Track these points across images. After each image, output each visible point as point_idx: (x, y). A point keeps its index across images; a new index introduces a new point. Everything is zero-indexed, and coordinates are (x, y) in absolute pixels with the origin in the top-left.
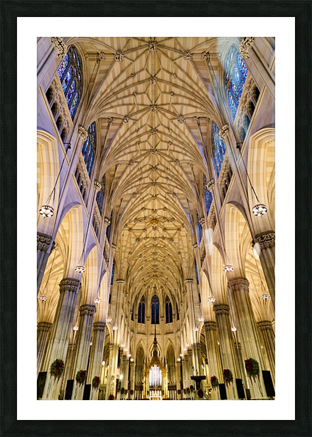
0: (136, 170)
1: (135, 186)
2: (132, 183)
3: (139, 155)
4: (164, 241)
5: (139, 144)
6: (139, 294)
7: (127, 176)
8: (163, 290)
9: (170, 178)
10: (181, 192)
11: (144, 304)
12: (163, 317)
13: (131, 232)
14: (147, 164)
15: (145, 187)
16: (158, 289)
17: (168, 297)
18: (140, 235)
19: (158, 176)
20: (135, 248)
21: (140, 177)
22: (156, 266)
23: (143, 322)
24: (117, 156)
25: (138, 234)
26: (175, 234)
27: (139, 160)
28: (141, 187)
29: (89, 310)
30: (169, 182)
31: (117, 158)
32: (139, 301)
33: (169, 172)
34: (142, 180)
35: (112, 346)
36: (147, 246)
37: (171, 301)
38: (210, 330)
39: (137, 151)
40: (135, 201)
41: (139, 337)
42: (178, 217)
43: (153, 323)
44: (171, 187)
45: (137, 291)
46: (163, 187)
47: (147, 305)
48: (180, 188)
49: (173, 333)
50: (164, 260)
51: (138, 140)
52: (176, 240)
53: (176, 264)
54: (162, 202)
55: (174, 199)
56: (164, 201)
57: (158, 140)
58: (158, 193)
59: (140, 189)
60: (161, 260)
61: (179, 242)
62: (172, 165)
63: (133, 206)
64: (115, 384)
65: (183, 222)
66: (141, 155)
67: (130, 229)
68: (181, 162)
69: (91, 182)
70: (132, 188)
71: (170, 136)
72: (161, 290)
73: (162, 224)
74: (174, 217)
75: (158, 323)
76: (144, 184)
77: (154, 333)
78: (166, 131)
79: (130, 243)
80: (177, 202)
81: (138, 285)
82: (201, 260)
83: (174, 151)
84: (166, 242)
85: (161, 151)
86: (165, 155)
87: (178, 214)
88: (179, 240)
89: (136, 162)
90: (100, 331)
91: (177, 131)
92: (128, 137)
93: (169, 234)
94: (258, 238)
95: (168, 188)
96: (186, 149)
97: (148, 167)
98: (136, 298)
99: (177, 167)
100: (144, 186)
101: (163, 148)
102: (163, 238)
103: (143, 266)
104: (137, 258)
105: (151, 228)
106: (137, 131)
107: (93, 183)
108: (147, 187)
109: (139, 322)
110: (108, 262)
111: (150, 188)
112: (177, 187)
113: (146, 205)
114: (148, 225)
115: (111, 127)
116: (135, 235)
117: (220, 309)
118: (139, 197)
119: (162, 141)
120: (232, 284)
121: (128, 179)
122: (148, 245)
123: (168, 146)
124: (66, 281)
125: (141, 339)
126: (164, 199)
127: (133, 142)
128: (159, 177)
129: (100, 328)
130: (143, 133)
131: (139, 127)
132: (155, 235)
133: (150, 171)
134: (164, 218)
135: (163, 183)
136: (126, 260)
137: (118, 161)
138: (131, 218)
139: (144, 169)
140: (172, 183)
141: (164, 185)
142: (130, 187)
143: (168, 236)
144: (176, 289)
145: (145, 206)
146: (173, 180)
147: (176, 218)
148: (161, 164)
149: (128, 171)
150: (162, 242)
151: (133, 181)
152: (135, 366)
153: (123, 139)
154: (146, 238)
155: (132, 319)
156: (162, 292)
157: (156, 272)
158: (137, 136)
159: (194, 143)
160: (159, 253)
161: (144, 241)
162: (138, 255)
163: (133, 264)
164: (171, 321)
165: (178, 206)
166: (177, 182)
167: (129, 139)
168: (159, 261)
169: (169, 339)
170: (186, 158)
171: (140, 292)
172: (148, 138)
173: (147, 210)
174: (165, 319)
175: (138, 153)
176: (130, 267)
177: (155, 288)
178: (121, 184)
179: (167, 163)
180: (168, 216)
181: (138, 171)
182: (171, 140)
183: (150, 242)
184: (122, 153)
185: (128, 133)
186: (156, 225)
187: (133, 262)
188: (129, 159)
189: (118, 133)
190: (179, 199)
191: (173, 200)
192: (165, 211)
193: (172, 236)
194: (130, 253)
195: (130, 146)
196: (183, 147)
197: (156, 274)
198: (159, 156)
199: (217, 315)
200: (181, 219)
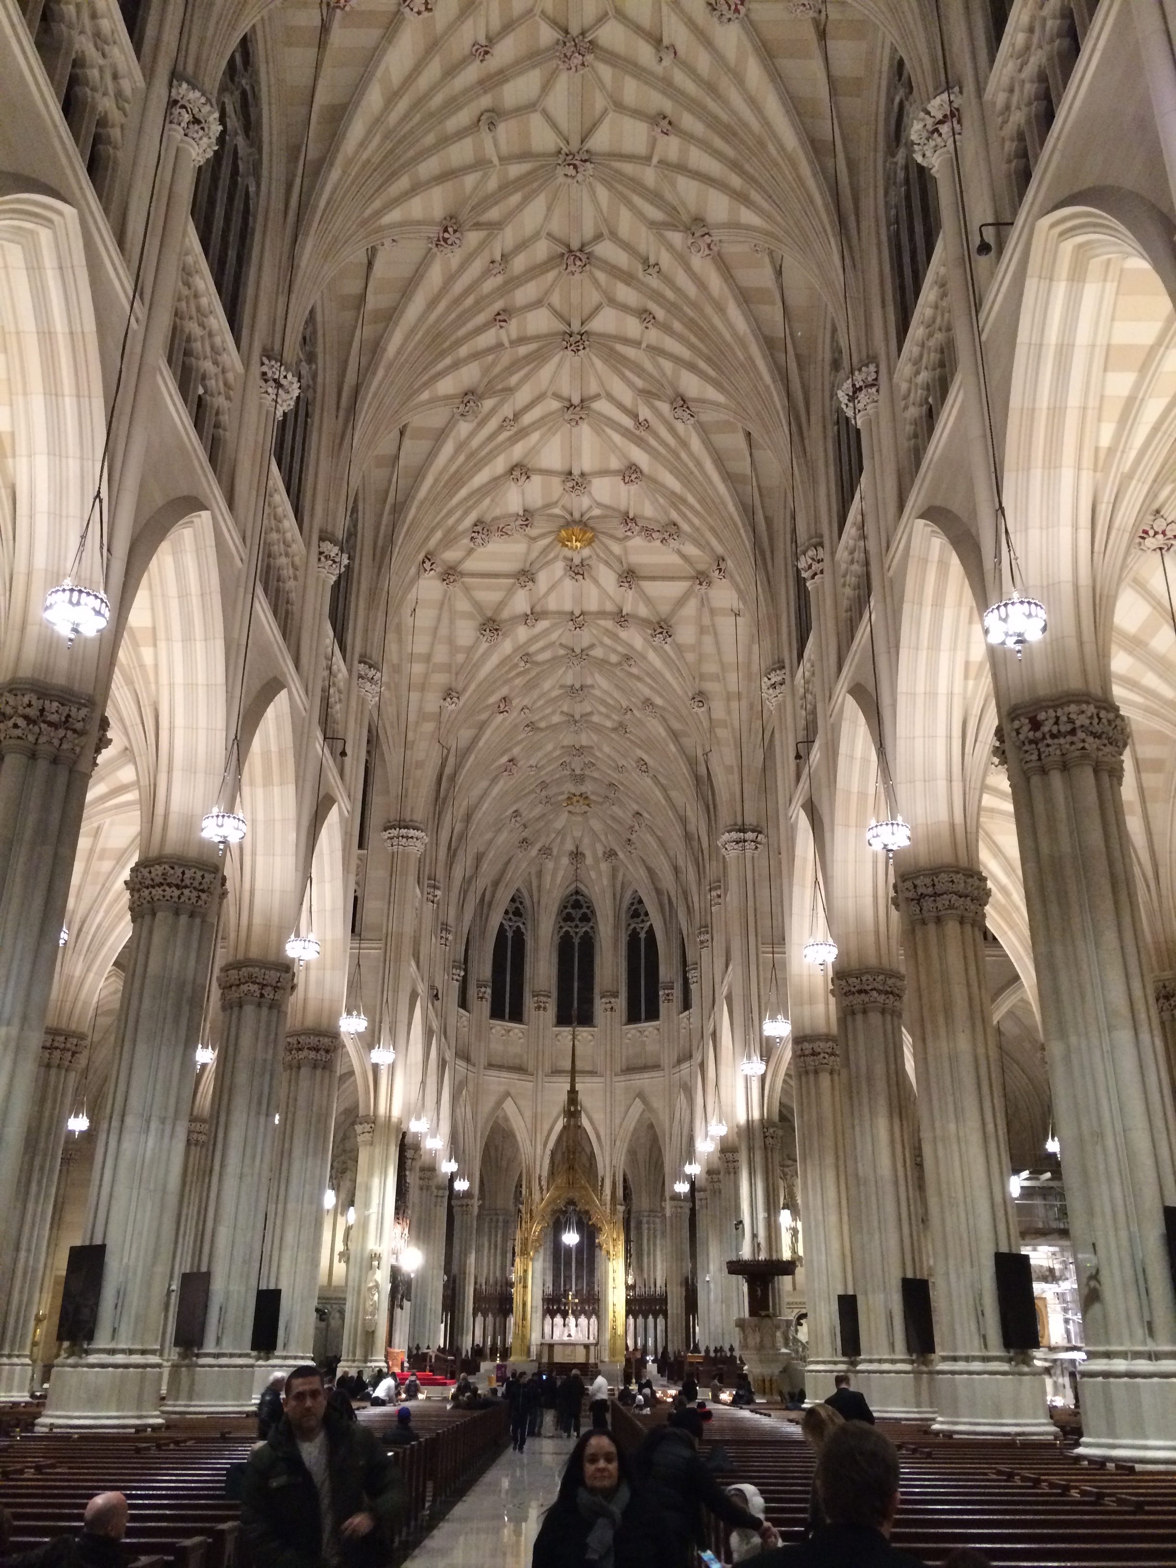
0: (477, 267)
1: (476, 356)
2: (458, 343)
3: (492, 184)
4: (623, 634)
5: (492, 125)
6: (496, 884)
7: (432, 304)
8: (614, 870)
9: (660, 314)
10: (712, 393)
11: (519, 936)
12: (615, 995)
13: (456, 589)
14: (536, 236)
15: (529, 358)
16: (589, 861)
17: (640, 901)
18: (502, 604)
19: (596, 297)
20: (477, 666)
21: (499, 305)
22: (580, 750)
23: (517, 1016)
24: (377, 204)
25: (489, 596)
26: (681, 602)
27: (494, 214)
28: (506, 359)
29: (263, 986)
30: (653, 336)
31: (379, 213)
32: (496, 919)
33: (654, 282)
34: (513, 323)
35: (367, 1127)
36: (540, 658)
37: (656, 920)
38: (816, 1072)
39: (480, 164)
40: (472, 434)
41: (497, 1081)
42: (696, 521)
43: (563, 1019)
44: (668, 366)
45: (488, 871)
46: (624, 360)
47: (536, 939)
48: (712, 373)
49: (656, 1067)
50: (621, 728)
51: (486, 101)
52: (685, 634)
53: (682, 749)
54: (617, 438)
55: (680, 427)
56: (626, 433)
57: (600, 102)
58: (593, 388)
59: (497, 370)
60: (609, 724)
61: (699, 642)
62: (670, 247)
63: (462, 458)
64: (387, 1287)
65: (720, 550)
66: (506, 188)
67: (450, 574)
68: (717, 234)
69: (247, 365)
70: (456, 365)
71: (667, 86)
72: (604, 866)
73: (616, 548)
74: (674, 516)
75: (586, 1019)
76: (522, 340)
77: (568, 1066)
78: (645, 53)
79: (451, 641)
80: (696, 444)
81: (491, 842)
82: (798, 757)
83: (682, 168)
84: (635, 637)
85: (617, 165)
86: (637, 186)
87: (698, 507)
88: (702, 630)
89: (478, 226)
90: (315, 1067)
91: (703, 62)
92: (434, 89)
93: (648, 601)
94: (1016, 724)
95: (648, 366)
96: (747, 167)
97: (542, 250)
98: (484, 905)
99: (698, 262)
100: (523, 350)
101: (628, 147)
102: (621, 618)
103: (516, 751)
104: (484, 716)
105: (559, 568)
106: (483, 51)
107: (256, 370)
108: (538, 358)
109: (497, 1013)
110: (343, 754)
111: (556, 359)
112: (692, 367)
113: (534, 451)
114: (545, 551)
115: (338, 36)
116: (476, 604)
117: (860, 992)
118: (493, 411)
119: (619, 106)
120: (911, 895)
121: (437, 321)
122: (543, 650)
123: (655, 140)
124: (158, 870)
125: (508, 1094)
126: (627, 422)
127: (463, 118)
128: (598, 308)
129: (312, 1054)
130: (517, 63)
131: (496, 24)
132: (579, 598)
133: (551, 275)
134: (628, 519)
135: (626, 341)
136: (429, 727)
137: (381, 229)
138: (451, 521)
139: (519, 264)
140: (671, 345)
141: (630, 352)
142: (448, 361)
143: (643, 611)
144: (681, 863)
145: (526, 455)
146: (677, 326)
147: (685, 527)
148: (614, 236)
149: (435, 275)
150: (615, 637)
151: (461, 332)
152: (476, 1211)
153: (402, 106)
154: (533, 616)
155: (463, 1003)
156: (614, 877)
157: (580, 779)
158: (481, 82)
159: (790, 139)
160: (597, 692)
161: (522, 633)
162: (492, 700)
163: (463, 743)
164: (653, 1014)
165: (699, 464)
166: (694, 339)
167: (438, 100)
168: (598, 729)
169: (641, 1095)
170: (747, 216)
171: (503, 873)
172: (546, 86)
173: (536, 479)
174: (621, 1003)
175: (485, 177)
176: (451, 760)
177: (577, 855)
178: (398, 353)
179: (644, 230)
180: (648, 510)
181: (486, 274)
182: (668, 106)
183: (554, 636)
184: (403, 183)
185: (433, 70)
186: (586, 552)
187: (466, 734)
188: (438, 212)
189: (379, 74)
190: (703, 430)
191: (672, 430)
192: (634, 488)
193: (664, 609)
194: (449, 693)
195: (445, 141)
196: (730, 152)
197: (583, 789)
198: (602, 193)
199: (847, 1014)
200: (712, 529)
